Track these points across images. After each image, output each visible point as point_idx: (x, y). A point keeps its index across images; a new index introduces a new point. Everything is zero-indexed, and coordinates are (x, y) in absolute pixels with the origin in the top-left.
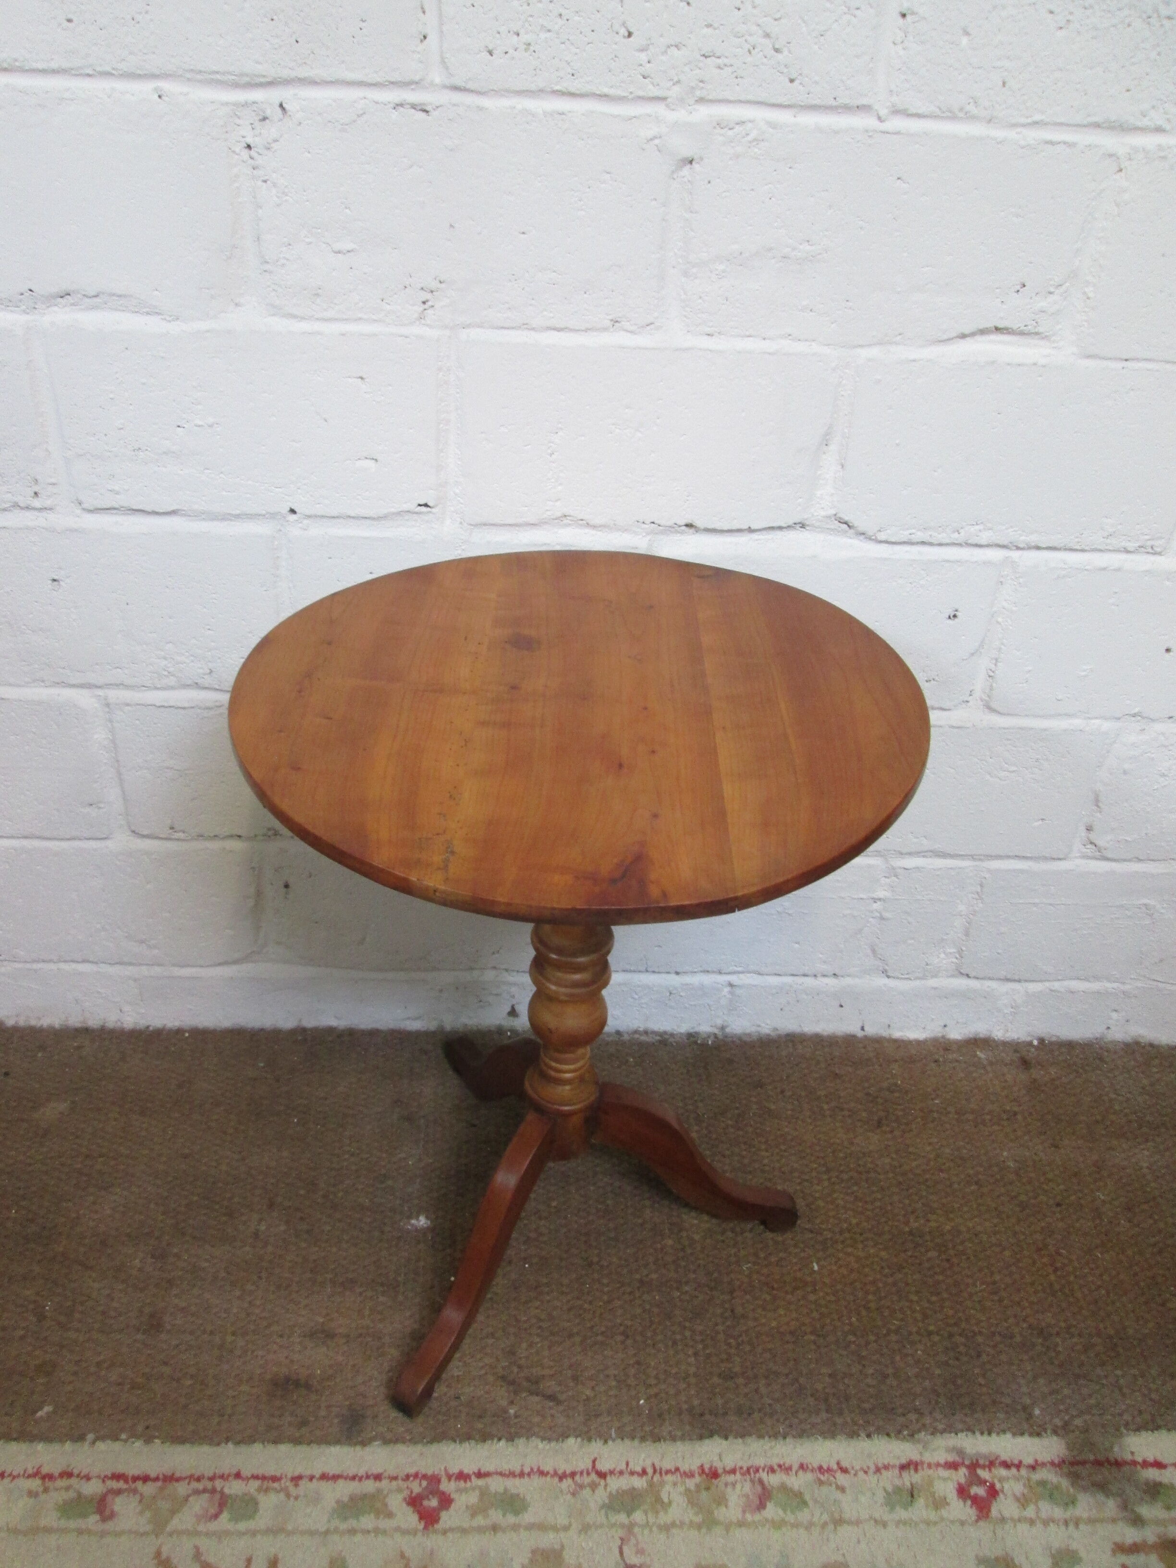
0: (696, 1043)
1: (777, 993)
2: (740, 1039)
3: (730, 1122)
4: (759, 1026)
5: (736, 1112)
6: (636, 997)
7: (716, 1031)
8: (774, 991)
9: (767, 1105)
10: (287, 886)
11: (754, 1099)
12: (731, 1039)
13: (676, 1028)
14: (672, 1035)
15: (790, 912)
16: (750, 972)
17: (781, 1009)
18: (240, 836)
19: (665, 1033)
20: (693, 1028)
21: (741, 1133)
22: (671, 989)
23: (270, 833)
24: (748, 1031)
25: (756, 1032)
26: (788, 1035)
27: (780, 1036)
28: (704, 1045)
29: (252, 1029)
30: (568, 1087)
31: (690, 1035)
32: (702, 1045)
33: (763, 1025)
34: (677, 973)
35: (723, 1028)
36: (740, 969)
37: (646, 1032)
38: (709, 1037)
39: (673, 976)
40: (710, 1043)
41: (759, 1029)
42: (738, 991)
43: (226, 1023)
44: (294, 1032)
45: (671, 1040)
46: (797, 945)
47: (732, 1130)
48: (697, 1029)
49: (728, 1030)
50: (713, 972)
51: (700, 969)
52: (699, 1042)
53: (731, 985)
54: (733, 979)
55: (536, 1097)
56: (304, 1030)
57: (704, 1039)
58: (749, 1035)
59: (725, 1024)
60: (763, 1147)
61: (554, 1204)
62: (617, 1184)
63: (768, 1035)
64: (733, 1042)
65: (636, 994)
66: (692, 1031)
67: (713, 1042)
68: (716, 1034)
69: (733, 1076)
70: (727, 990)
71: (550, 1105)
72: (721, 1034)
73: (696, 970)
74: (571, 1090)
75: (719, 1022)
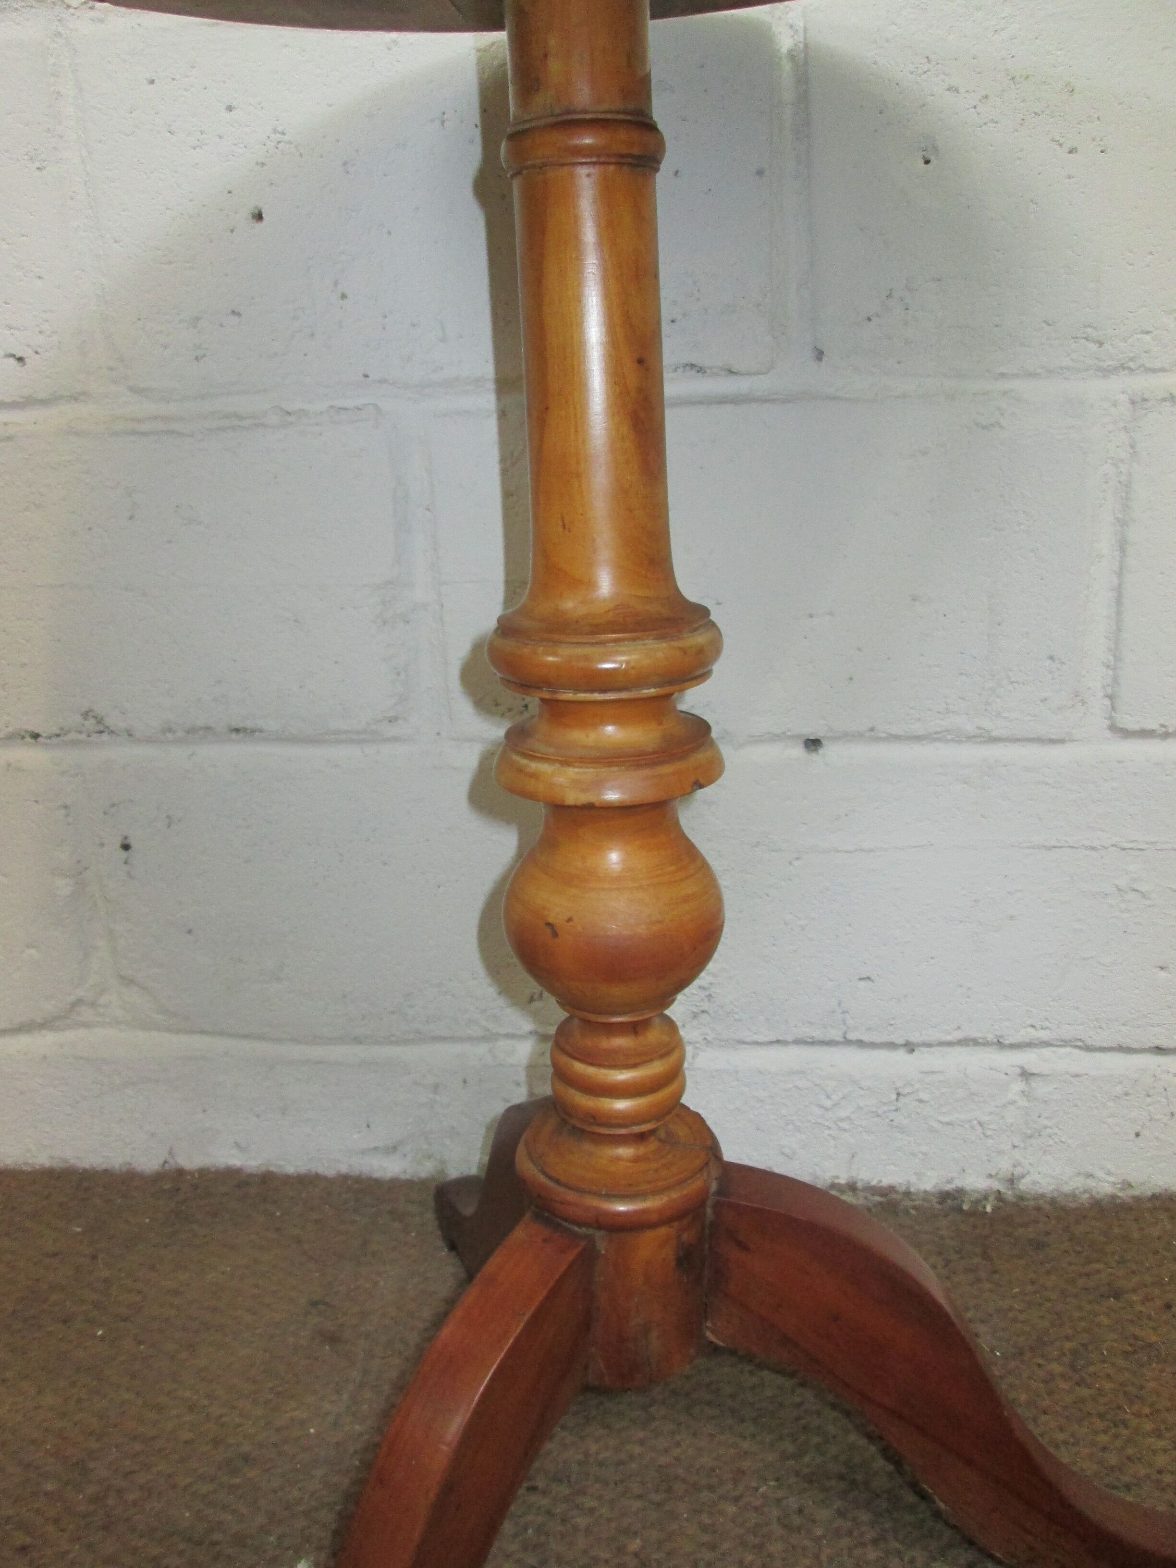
0: (960, 1210)
1: (1127, 1094)
2: (1053, 1202)
3: (1056, 1368)
4: (1090, 1176)
5: (1068, 1345)
6: (828, 1103)
7: (996, 1185)
8: (1119, 1089)
9: (1138, 1332)
10: (126, 847)
11: (1106, 1321)
12: (1032, 1203)
13: (913, 1179)
14: (907, 1194)
15: (1144, 887)
16: (1065, 1043)
17: (1137, 1135)
18: (36, 736)
19: (892, 1189)
20: (949, 1181)
21: (1085, 1392)
22: (899, 1084)
23: (90, 723)
24: (1066, 1189)
25: (1085, 1191)
26: (1154, 1197)
27: (1137, 1199)
28: (976, 1213)
29: (85, 1171)
30: (625, 1152)
31: (944, 1196)
32: (972, 1213)
33: (1100, 1174)
34: (910, 1047)
35: (1011, 1181)
36: (1043, 1035)
37: (852, 1187)
38: (986, 1198)
39: (900, 1055)
40: (989, 1209)
41: (1091, 1183)
42: (1041, 1089)
43: (42, 1159)
44: (158, 1177)
45: (907, 1203)
46: (1163, 974)
47: (1064, 1386)
48: (958, 1183)
49: (1024, 1185)
50: (986, 1044)
51: (959, 1035)
52: (965, 1207)
53: (1026, 1075)
54: (1029, 1059)
55: (543, 1179)
56: (181, 1172)
57: (978, 1202)
58: (1073, 1196)
59: (1018, 1171)
60: (1148, 1426)
61: (635, 1545)
62: (793, 1503)
63: (1114, 1197)
64: (1038, 1209)
65: (828, 1097)
66: (948, 1187)
67: (994, 1209)
68: (999, 1191)
69: (1048, 1273)
70: (1018, 1086)
71: (571, 1196)
72: (1010, 1192)
73: (949, 1038)
74: (636, 1160)
75: (1004, 1165)
